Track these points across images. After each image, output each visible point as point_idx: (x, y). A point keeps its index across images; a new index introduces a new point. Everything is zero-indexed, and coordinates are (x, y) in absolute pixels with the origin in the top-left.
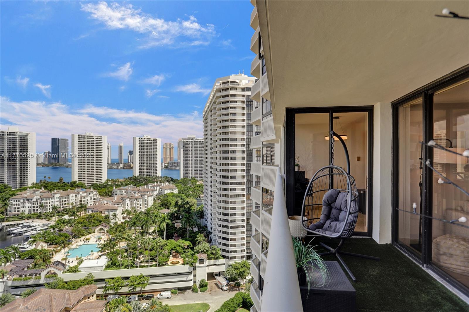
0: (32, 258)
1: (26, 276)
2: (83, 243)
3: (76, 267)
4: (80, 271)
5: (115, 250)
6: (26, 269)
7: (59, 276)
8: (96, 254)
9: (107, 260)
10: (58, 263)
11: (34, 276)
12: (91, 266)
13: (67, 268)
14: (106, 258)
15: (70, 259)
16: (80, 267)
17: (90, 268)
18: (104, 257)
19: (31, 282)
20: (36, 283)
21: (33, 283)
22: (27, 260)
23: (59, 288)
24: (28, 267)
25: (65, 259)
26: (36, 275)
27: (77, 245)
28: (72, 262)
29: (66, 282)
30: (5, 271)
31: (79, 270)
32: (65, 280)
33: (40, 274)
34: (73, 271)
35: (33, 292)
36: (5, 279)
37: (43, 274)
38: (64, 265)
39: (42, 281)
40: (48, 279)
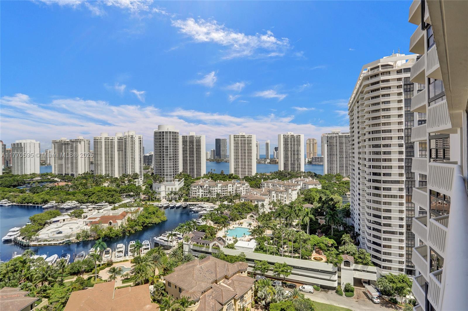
0: (204, 231)
1: (200, 244)
2: (237, 226)
3: (232, 245)
4: (235, 249)
5: (262, 236)
6: (200, 239)
7: (221, 249)
8: (248, 237)
9: (256, 244)
10: (220, 239)
11: (205, 246)
12: (244, 246)
13: (226, 244)
14: (255, 242)
15: (228, 237)
16: (235, 245)
17: (243, 248)
18: (253, 241)
19: (204, 249)
20: (207, 251)
21: (205, 251)
22: (201, 232)
23: (221, 259)
24: (202, 238)
25: (225, 237)
26: (206, 245)
27: (233, 227)
28: (230, 240)
29: (226, 256)
30: (189, 237)
31: (235, 247)
32: (225, 253)
33: (209, 245)
34: (231, 248)
35: (205, 257)
36: (189, 243)
37: (211, 245)
38: (224, 241)
39: (210, 250)
40: (214, 250)
